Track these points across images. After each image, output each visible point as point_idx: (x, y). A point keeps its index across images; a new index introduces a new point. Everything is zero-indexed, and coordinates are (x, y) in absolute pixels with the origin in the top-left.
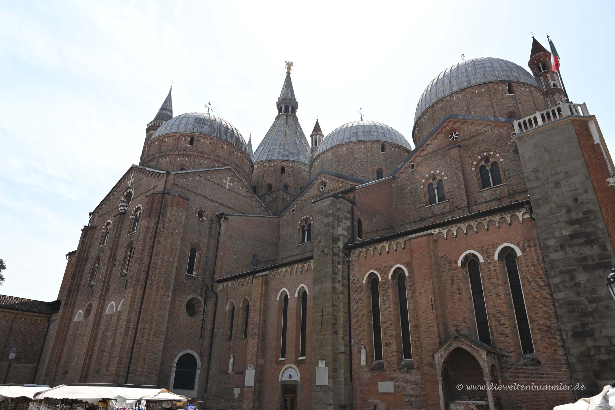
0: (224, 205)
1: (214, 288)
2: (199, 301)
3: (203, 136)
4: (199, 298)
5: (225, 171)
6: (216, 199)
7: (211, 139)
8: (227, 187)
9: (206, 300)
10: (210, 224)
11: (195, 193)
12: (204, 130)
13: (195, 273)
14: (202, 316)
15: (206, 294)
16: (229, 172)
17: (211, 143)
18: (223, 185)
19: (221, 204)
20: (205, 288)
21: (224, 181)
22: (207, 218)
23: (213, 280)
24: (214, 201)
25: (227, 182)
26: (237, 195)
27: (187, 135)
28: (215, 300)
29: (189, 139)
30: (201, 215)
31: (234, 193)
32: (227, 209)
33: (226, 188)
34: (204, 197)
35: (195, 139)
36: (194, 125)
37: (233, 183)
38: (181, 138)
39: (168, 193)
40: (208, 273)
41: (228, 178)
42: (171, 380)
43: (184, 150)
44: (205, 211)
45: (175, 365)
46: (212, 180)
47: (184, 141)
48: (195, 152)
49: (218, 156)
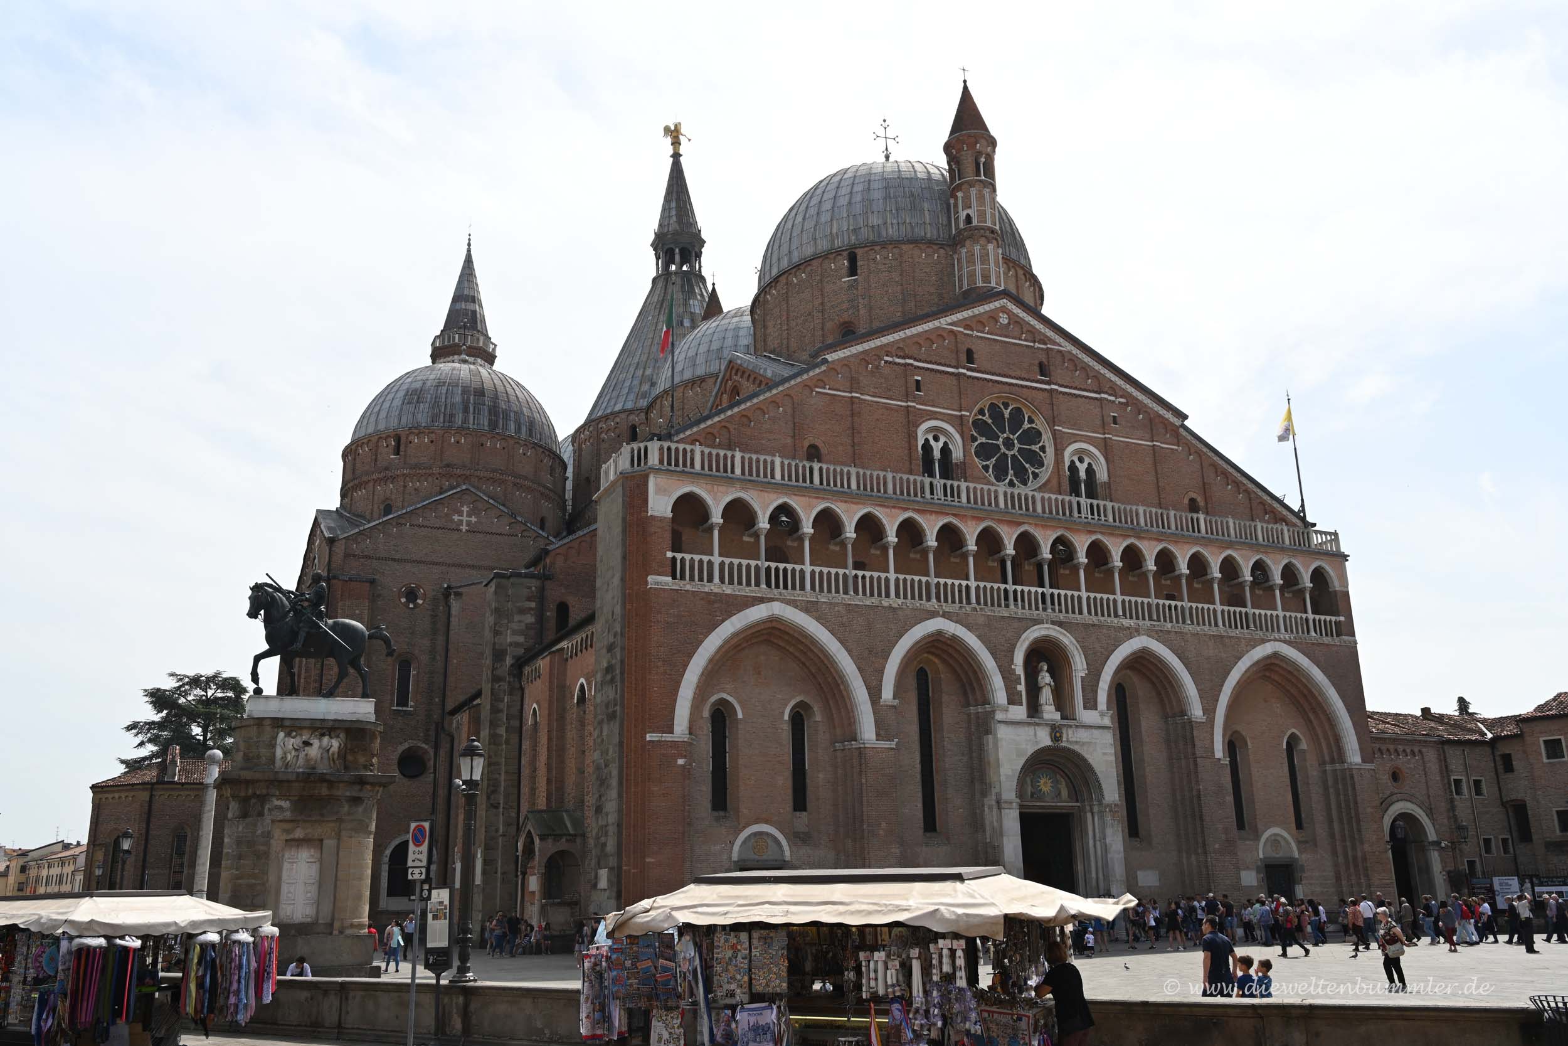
0: (459, 566)
1: (446, 726)
2: (426, 752)
3: (416, 431)
4: (424, 745)
5: (455, 496)
6: (442, 557)
7: (432, 432)
8: (464, 528)
9: (436, 748)
10: (433, 610)
11: (394, 560)
12: (420, 415)
13: (412, 704)
14: (432, 775)
15: (436, 738)
16: (466, 497)
17: (432, 442)
18: (454, 526)
19: (454, 565)
20: (433, 727)
21: (456, 518)
22: (424, 600)
23: (443, 709)
24: (437, 564)
25: (464, 518)
26: (488, 536)
27: (388, 436)
28: (448, 746)
29: (393, 443)
30: (411, 595)
31: (481, 535)
32: (467, 570)
33: (461, 530)
34: (414, 561)
35: (403, 440)
36: (401, 409)
37: (478, 515)
38: (380, 444)
39: (335, 577)
40: (437, 700)
41: (465, 509)
42: (382, 884)
43: (387, 469)
44: (418, 587)
45: (387, 860)
46: (427, 523)
47: (386, 450)
48: (403, 468)
49: (448, 466)
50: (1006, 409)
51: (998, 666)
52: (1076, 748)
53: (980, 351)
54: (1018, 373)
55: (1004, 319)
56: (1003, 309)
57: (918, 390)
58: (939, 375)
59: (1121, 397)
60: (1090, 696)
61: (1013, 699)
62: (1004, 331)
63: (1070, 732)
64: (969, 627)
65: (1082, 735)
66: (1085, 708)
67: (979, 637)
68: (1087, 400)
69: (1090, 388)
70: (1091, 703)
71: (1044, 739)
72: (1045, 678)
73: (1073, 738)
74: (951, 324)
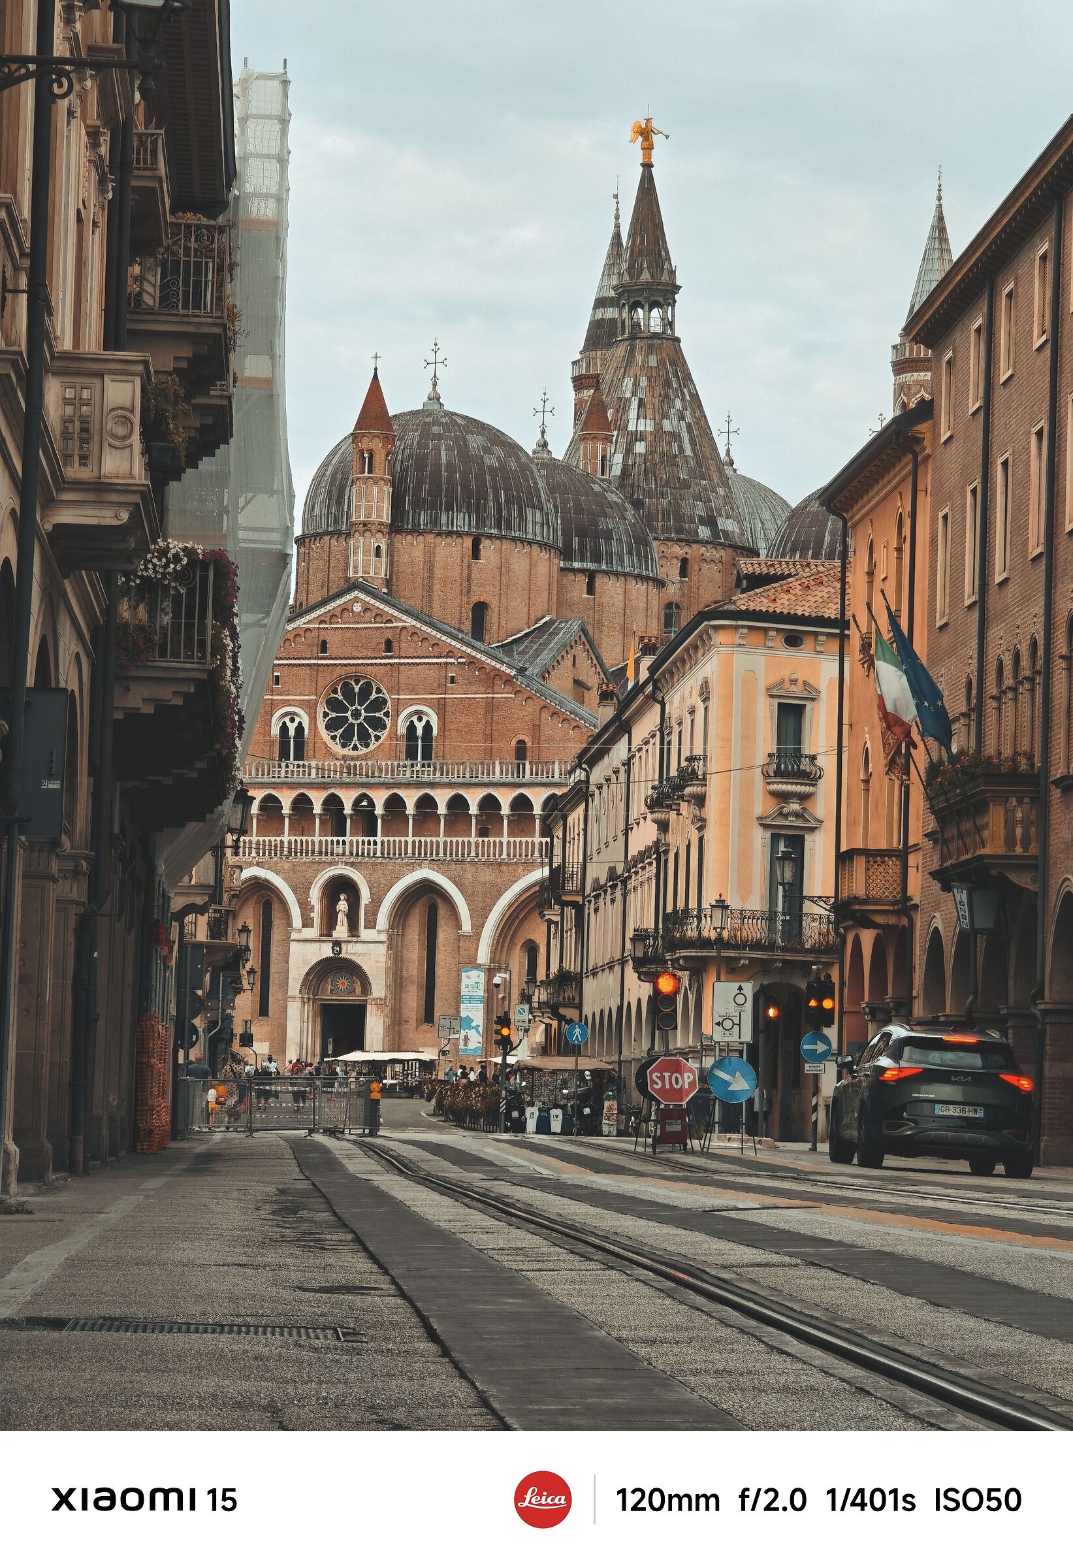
50: (357, 684)
51: (298, 900)
52: (354, 958)
53: (333, 640)
54: (365, 653)
55: (357, 608)
56: (356, 600)
57: (277, 684)
58: (295, 668)
59: (462, 657)
60: (370, 918)
61: (307, 923)
62: (357, 618)
63: (350, 945)
64: (277, 872)
65: (359, 948)
66: (366, 927)
67: (284, 879)
68: (427, 667)
69: (432, 655)
70: (371, 924)
71: (326, 951)
72: (343, 906)
73: (351, 951)
74: (309, 622)
